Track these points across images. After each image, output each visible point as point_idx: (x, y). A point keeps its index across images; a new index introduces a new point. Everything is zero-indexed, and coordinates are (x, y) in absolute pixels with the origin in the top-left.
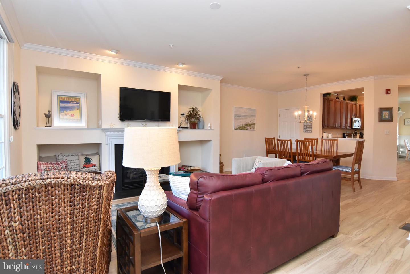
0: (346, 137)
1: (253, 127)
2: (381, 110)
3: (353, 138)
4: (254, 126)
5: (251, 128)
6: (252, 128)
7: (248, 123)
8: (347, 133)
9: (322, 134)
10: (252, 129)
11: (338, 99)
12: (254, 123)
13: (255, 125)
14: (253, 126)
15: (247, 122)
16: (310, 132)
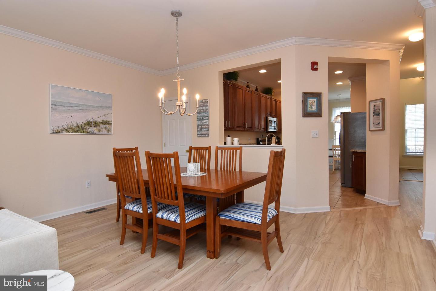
0: (261, 143)
1: (105, 128)
2: (306, 96)
3: (268, 144)
4: (108, 126)
5: (99, 131)
6: (104, 130)
7: (93, 120)
8: (262, 137)
9: (225, 139)
10: (104, 132)
11: (249, 88)
12: (109, 120)
13: (111, 124)
14: (105, 126)
15: (89, 119)
16: (207, 135)
